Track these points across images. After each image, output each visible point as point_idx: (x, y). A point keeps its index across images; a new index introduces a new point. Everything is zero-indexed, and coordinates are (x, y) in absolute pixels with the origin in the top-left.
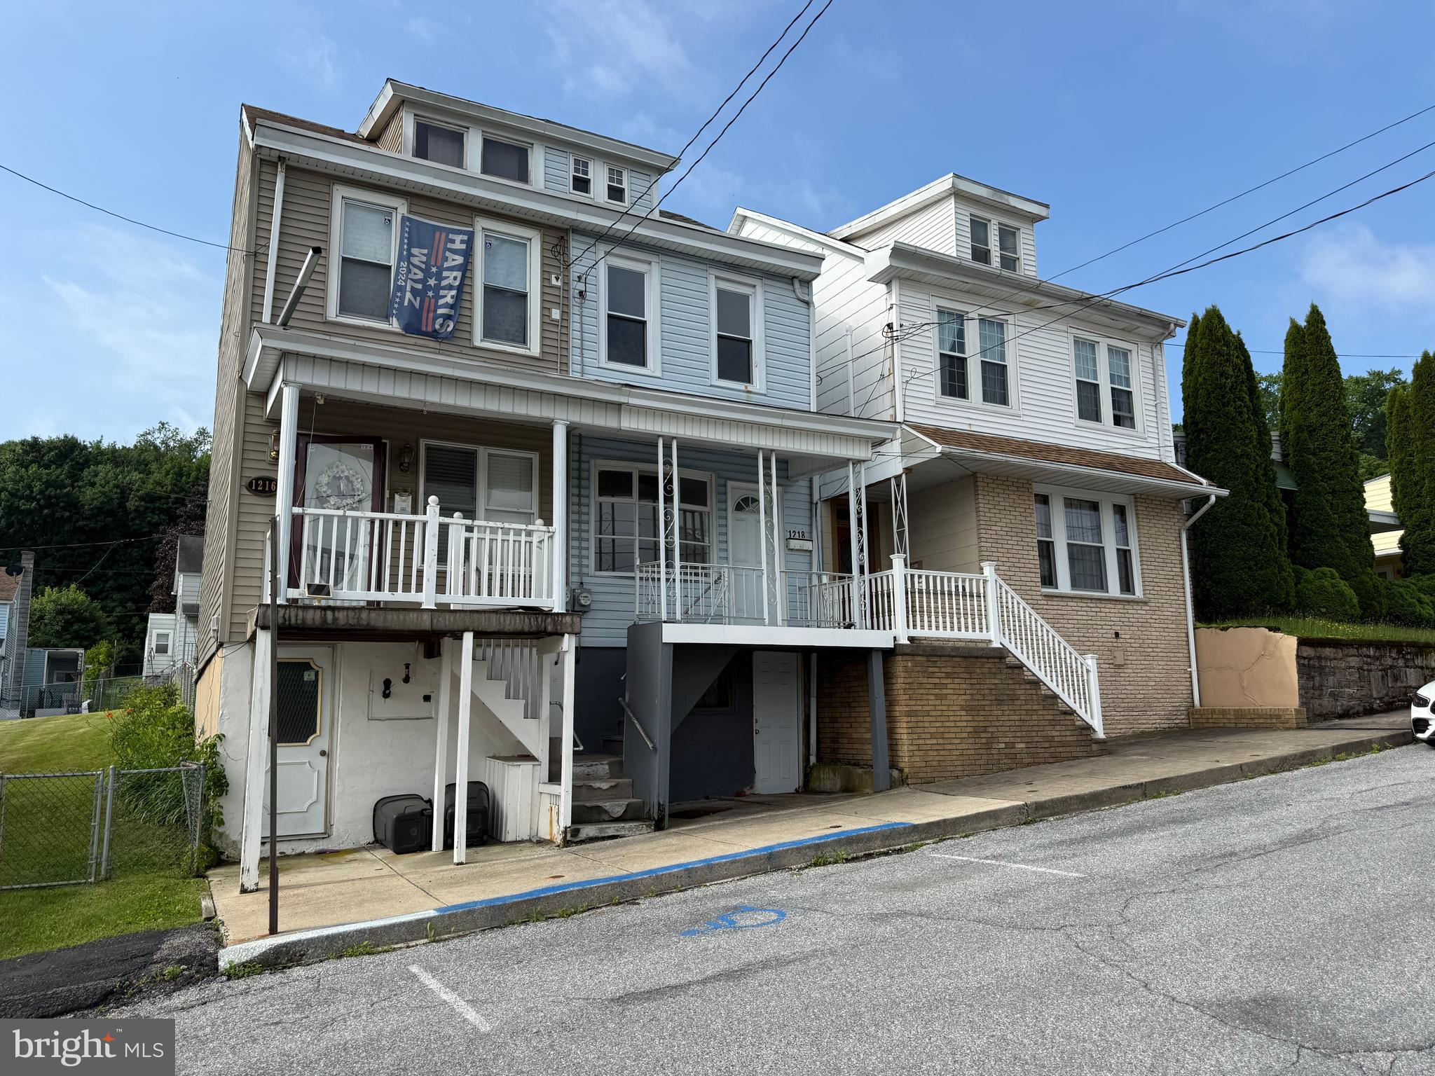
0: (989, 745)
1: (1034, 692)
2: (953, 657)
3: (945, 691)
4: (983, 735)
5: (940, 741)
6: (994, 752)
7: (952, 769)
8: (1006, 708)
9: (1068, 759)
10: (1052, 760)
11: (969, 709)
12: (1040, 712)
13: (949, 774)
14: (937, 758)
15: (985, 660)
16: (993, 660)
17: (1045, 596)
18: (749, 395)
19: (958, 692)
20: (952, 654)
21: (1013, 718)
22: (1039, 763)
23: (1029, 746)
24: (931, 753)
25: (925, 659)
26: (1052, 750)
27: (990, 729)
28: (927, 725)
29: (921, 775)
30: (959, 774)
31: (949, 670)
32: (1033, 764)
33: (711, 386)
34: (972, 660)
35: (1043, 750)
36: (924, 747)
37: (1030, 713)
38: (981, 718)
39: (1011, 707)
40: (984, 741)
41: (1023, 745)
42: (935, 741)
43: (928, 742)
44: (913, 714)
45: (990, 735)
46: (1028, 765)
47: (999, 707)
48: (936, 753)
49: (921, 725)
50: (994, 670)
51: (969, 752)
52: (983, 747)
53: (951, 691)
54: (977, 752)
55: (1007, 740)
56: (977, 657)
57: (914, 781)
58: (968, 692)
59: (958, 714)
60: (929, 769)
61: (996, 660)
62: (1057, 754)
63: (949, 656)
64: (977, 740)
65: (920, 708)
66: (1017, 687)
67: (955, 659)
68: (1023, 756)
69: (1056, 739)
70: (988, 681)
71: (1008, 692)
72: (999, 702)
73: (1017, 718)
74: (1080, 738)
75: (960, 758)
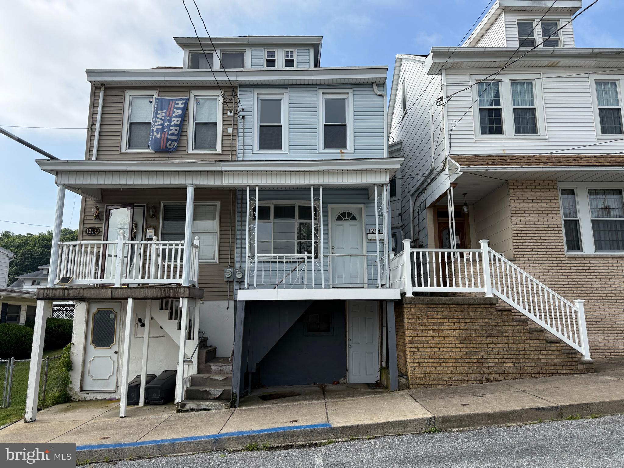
0: (479, 364)
1: (522, 327)
2: (449, 304)
3: (441, 328)
4: (474, 357)
5: (437, 361)
6: (483, 368)
7: (447, 379)
8: (495, 338)
9: (553, 375)
10: (538, 375)
11: (463, 340)
12: (527, 342)
13: (445, 382)
14: (434, 372)
15: (477, 306)
16: (484, 306)
17: (568, 257)
18: (343, 155)
19: (453, 328)
20: (447, 302)
21: (502, 345)
22: (526, 377)
23: (516, 364)
24: (429, 368)
25: (425, 306)
26: (539, 368)
27: (481, 353)
28: (426, 349)
29: (420, 383)
30: (453, 382)
31: (446, 313)
32: (520, 378)
33: (318, 153)
34: (466, 306)
35: (529, 368)
36: (424, 364)
37: (518, 342)
38: (473, 346)
39: (499, 338)
40: (475, 361)
41: (511, 364)
42: (433, 361)
43: (427, 361)
44: (416, 342)
45: (480, 357)
46: (515, 378)
47: (488, 338)
48: (433, 368)
49: (421, 349)
50: (485, 313)
51: (462, 368)
52: (474, 365)
53: (447, 328)
54: (469, 368)
55: (496, 360)
56: (469, 305)
57: (414, 386)
58: (461, 328)
59: (453, 342)
60: (427, 379)
61: (487, 306)
62: (542, 371)
63: (445, 304)
64: (469, 360)
65: (421, 338)
66: (506, 324)
67: (451, 306)
68: (511, 371)
69: (542, 360)
70: (479, 320)
71: (497, 328)
72: (489, 334)
73: (505, 345)
74: (566, 360)
75: (454, 372)
